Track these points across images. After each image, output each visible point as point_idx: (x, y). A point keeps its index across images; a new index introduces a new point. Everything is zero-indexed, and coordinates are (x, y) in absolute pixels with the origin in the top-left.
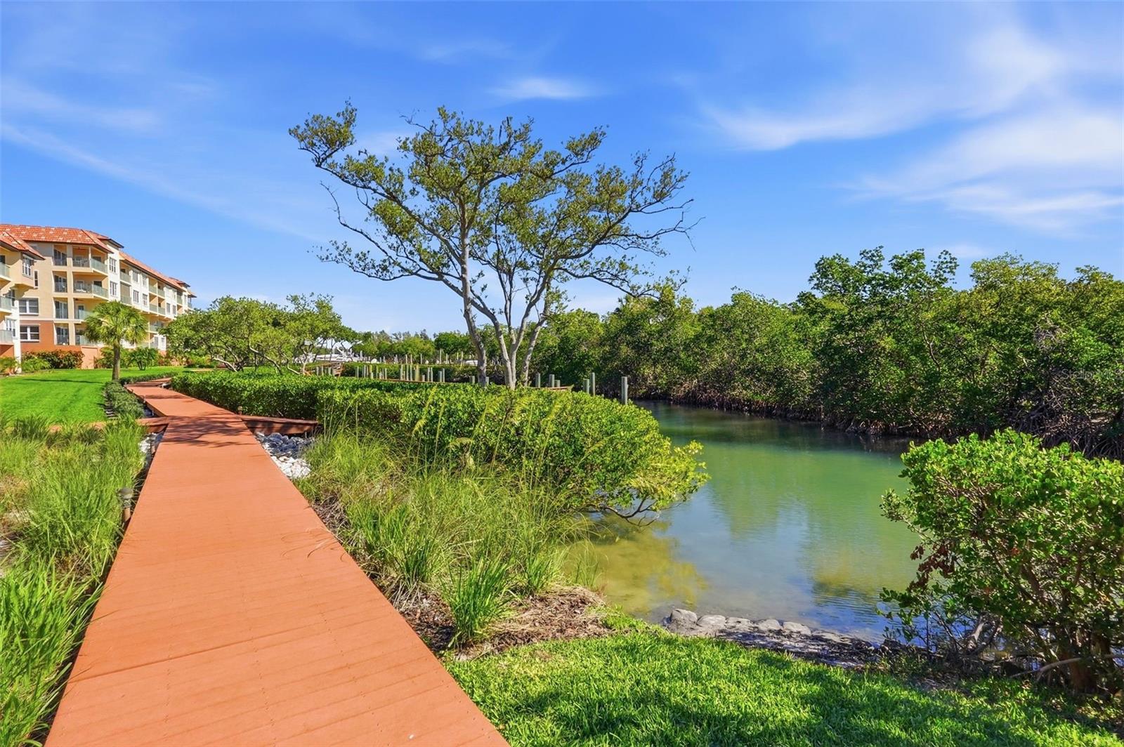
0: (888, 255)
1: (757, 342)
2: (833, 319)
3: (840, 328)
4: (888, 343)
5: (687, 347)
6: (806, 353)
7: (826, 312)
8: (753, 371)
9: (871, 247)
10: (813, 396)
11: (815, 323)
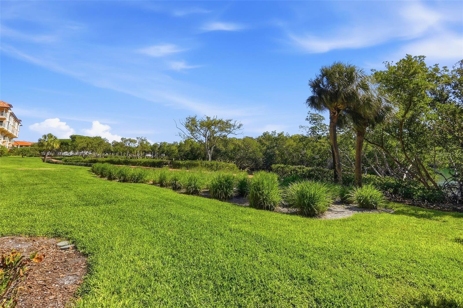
0: (277, 132)
1: (250, 151)
2: (267, 146)
3: (268, 148)
4: (277, 152)
5: (231, 152)
6: (261, 154)
7: (265, 145)
8: (249, 158)
9: (274, 131)
10: (263, 165)
11: (263, 147)
